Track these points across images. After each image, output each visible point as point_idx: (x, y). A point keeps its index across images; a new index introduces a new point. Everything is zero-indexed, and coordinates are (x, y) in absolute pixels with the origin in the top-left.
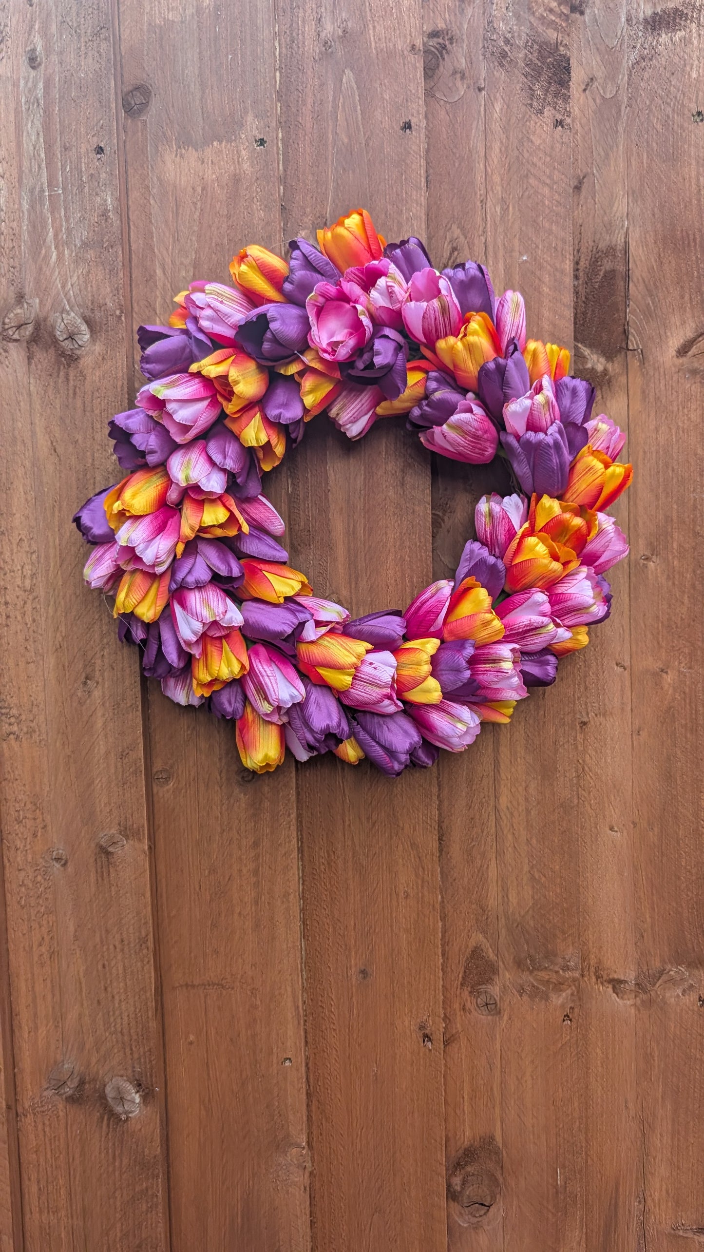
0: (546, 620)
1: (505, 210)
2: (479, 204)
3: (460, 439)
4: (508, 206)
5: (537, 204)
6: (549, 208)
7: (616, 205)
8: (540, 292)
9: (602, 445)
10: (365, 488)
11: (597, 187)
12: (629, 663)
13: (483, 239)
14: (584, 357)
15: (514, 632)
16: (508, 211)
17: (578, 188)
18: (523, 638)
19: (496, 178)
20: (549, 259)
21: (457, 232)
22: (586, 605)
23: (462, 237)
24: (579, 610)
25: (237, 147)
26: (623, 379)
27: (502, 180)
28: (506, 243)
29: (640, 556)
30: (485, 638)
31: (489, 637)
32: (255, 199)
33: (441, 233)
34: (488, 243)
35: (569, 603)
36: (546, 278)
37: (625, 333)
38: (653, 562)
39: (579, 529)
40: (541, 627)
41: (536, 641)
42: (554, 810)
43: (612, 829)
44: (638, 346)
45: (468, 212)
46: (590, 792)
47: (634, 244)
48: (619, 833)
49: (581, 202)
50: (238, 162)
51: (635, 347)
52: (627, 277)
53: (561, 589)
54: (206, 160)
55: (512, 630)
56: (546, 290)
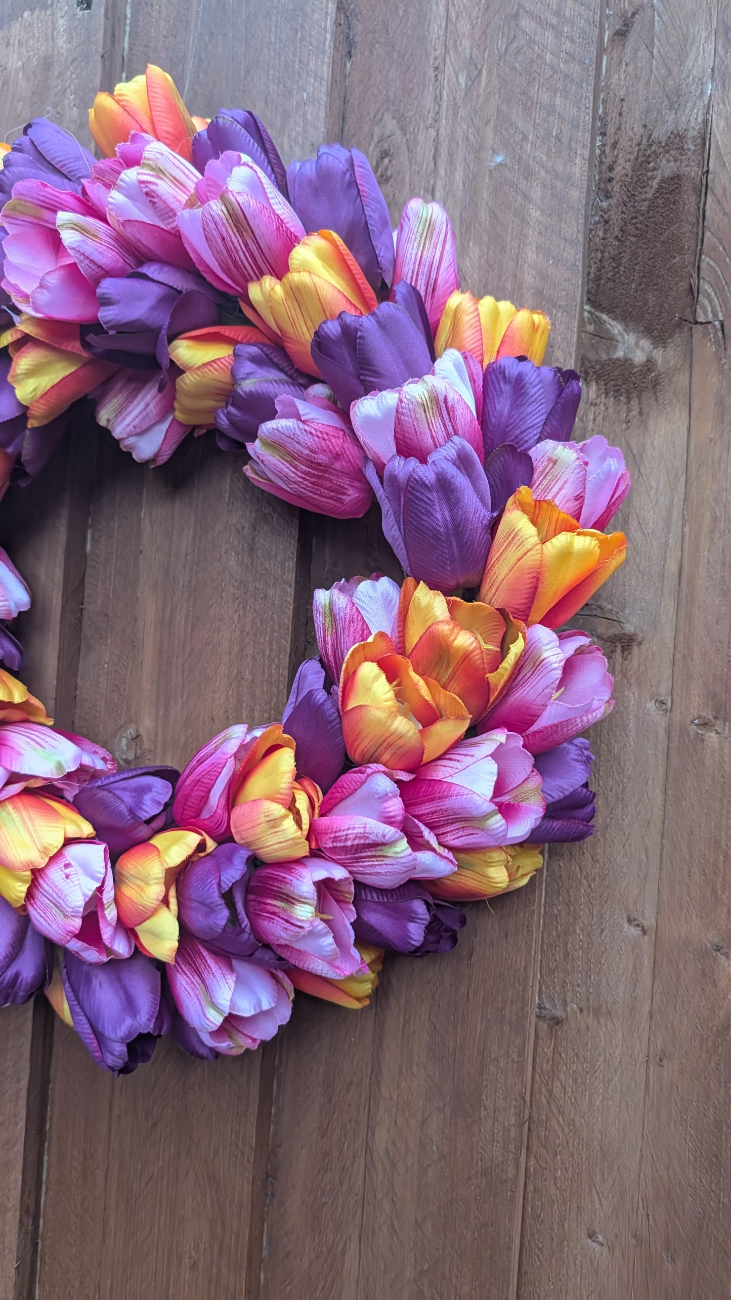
0: (390, 831)
1: (474, 80)
2: (431, 73)
3: (286, 468)
4: (480, 71)
5: (532, 61)
6: (552, 67)
7: (692, 56)
8: (523, 220)
9: (563, 492)
10: (194, 551)
11: (657, 29)
12: (653, 921)
13: (432, 132)
14: (612, 339)
15: (339, 845)
16: (480, 82)
17: (621, 34)
18: (358, 860)
19: (464, 26)
20: (545, 159)
21: (391, 124)
22: (475, 813)
23: (398, 133)
24: (465, 820)
25: (52, 14)
26: (682, 379)
27: (473, 28)
28: (471, 137)
29: (691, 718)
30: (276, 850)
31: (282, 849)
32: (68, 91)
33: (366, 128)
34: (441, 139)
35: (448, 804)
36: (536, 193)
37: (693, 293)
38: (718, 733)
39: (467, 656)
40: (383, 844)
41: (378, 869)
42: (470, 1178)
43: (591, 1235)
44: (715, 315)
45: (412, 88)
46: (555, 1155)
47: (722, 124)
48: (606, 1249)
49: (627, 58)
50: (52, 37)
51: (710, 317)
52: (703, 189)
53: (442, 773)
54: (12, 42)
55: (335, 839)
56: (535, 213)
